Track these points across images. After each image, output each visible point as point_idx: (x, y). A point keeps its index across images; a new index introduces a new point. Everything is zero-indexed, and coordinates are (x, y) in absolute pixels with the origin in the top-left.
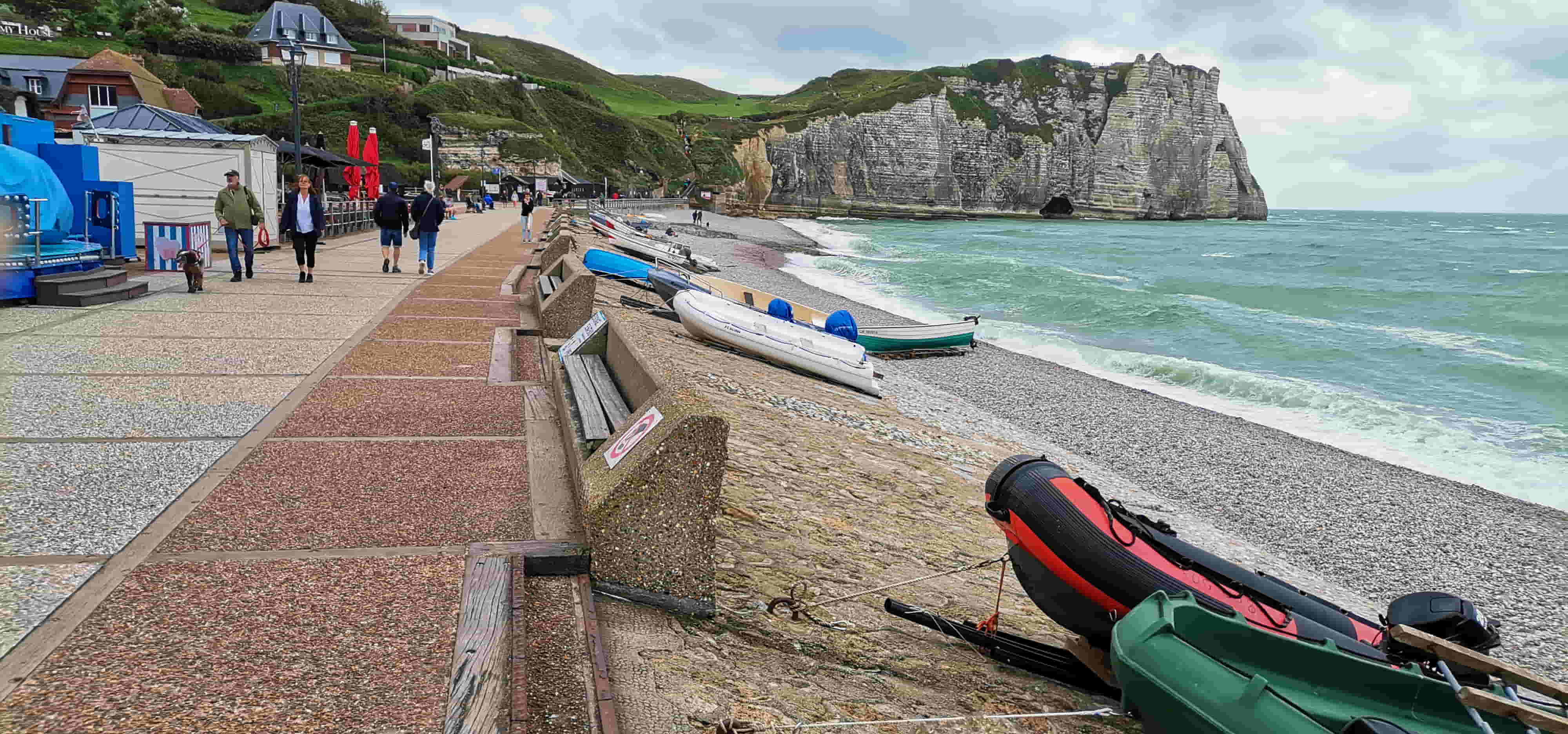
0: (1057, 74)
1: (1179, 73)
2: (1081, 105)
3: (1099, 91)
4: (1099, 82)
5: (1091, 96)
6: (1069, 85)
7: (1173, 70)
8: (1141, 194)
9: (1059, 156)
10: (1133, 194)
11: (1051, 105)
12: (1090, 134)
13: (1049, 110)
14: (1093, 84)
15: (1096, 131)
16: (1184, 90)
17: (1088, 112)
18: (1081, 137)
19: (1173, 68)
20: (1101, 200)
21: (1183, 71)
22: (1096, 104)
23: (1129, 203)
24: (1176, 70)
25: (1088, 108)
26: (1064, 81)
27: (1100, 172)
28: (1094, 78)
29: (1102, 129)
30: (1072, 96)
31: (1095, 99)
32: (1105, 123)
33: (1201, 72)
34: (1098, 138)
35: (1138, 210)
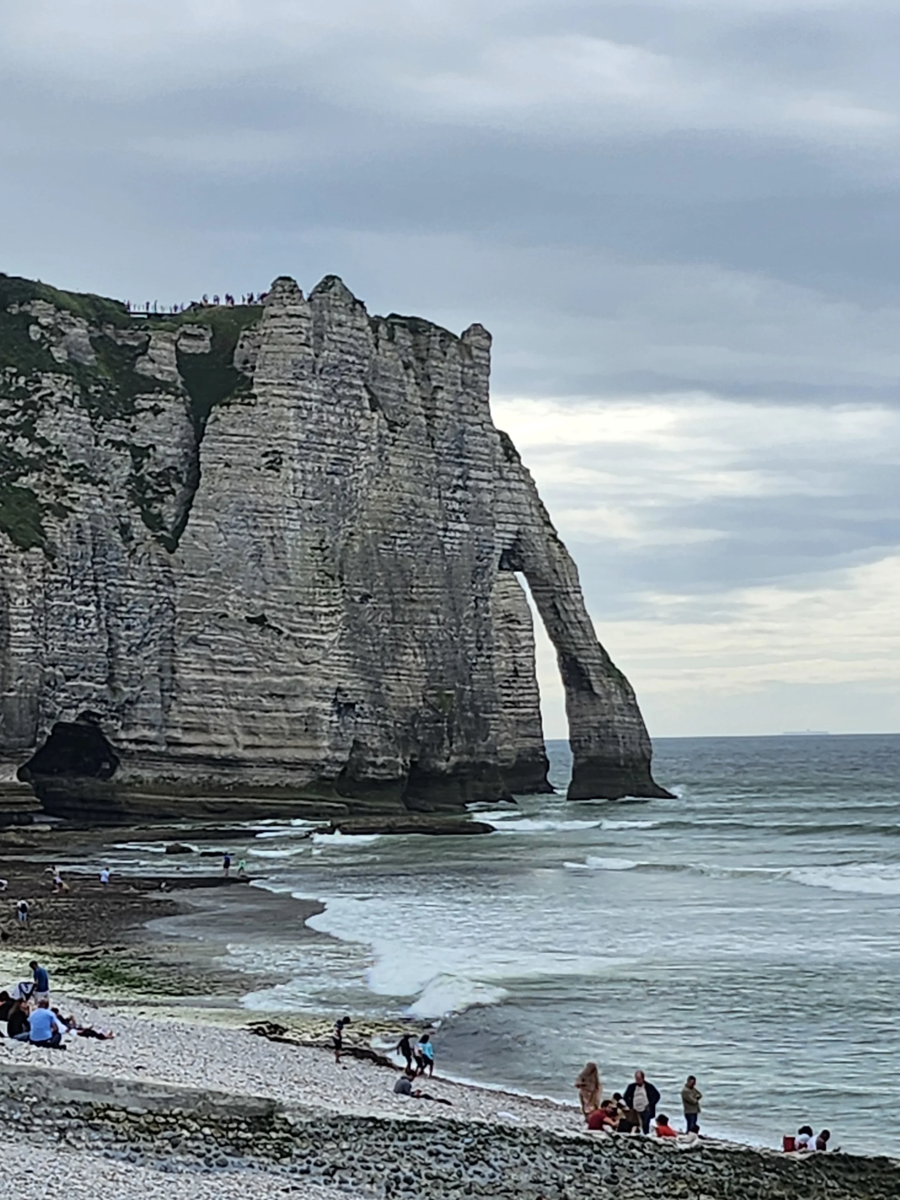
0: (34, 333)
1: (391, 339)
2: (115, 430)
3: (164, 387)
4: (162, 360)
5: (143, 402)
6: (74, 369)
7: (375, 331)
8: (327, 706)
9: (67, 591)
10: (301, 704)
12: (154, 523)
14: (144, 367)
15: (169, 512)
16: (410, 389)
17: (139, 453)
18: (124, 529)
19: (375, 323)
20: (204, 729)
21: (399, 333)
22: (161, 429)
23: (294, 734)
24: (382, 329)
25: (136, 439)
26: (59, 354)
27: (194, 640)
28: (146, 346)
29: (189, 504)
30: (87, 402)
31: (156, 411)
32: (194, 485)
33: (446, 335)
34: (179, 529)
35: (322, 755)
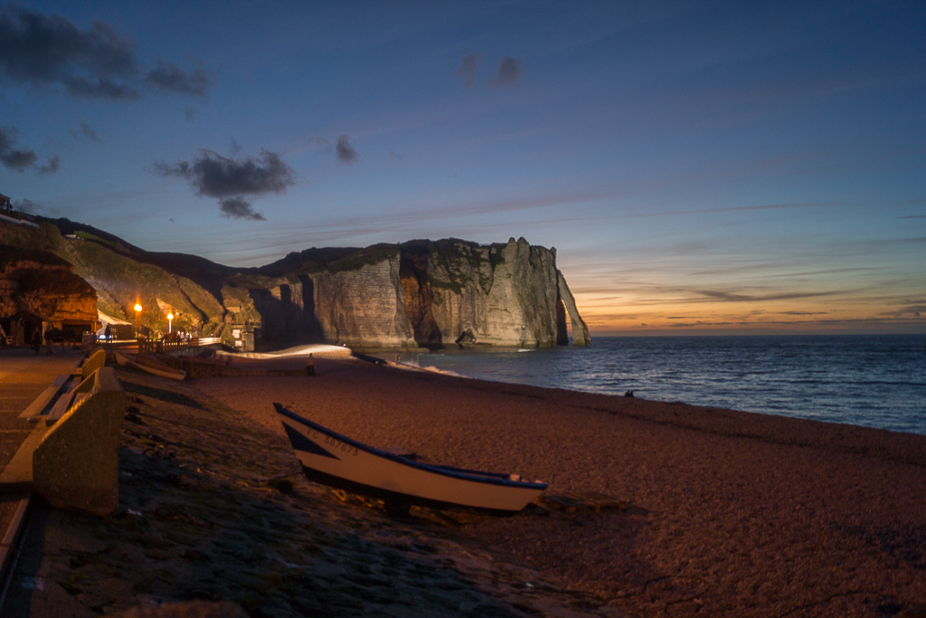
0: (460, 250)
1: (534, 250)
2: (476, 269)
3: (486, 261)
4: (485, 256)
5: (482, 263)
6: (467, 257)
7: (531, 249)
8: (520, 328)
10: (515, 327)
11: (458, 270)
12: (484, 289)
13: (457, 273)
14: (482, 256)
15: (487, 287)
16: (538, 261)
17: (481, 274)
18: (478, 291)
19: (531, 247)
21: (536, 249)
22: (485, 270)
24: (533, 248)
25: (480, 272)
26: (464, 253)
28: (482, 252)
29: (491, 285)
30: (470, 263)
31: (484, 266)
32: (492, 281)
33: (546, 250)
34: (489, 291)
